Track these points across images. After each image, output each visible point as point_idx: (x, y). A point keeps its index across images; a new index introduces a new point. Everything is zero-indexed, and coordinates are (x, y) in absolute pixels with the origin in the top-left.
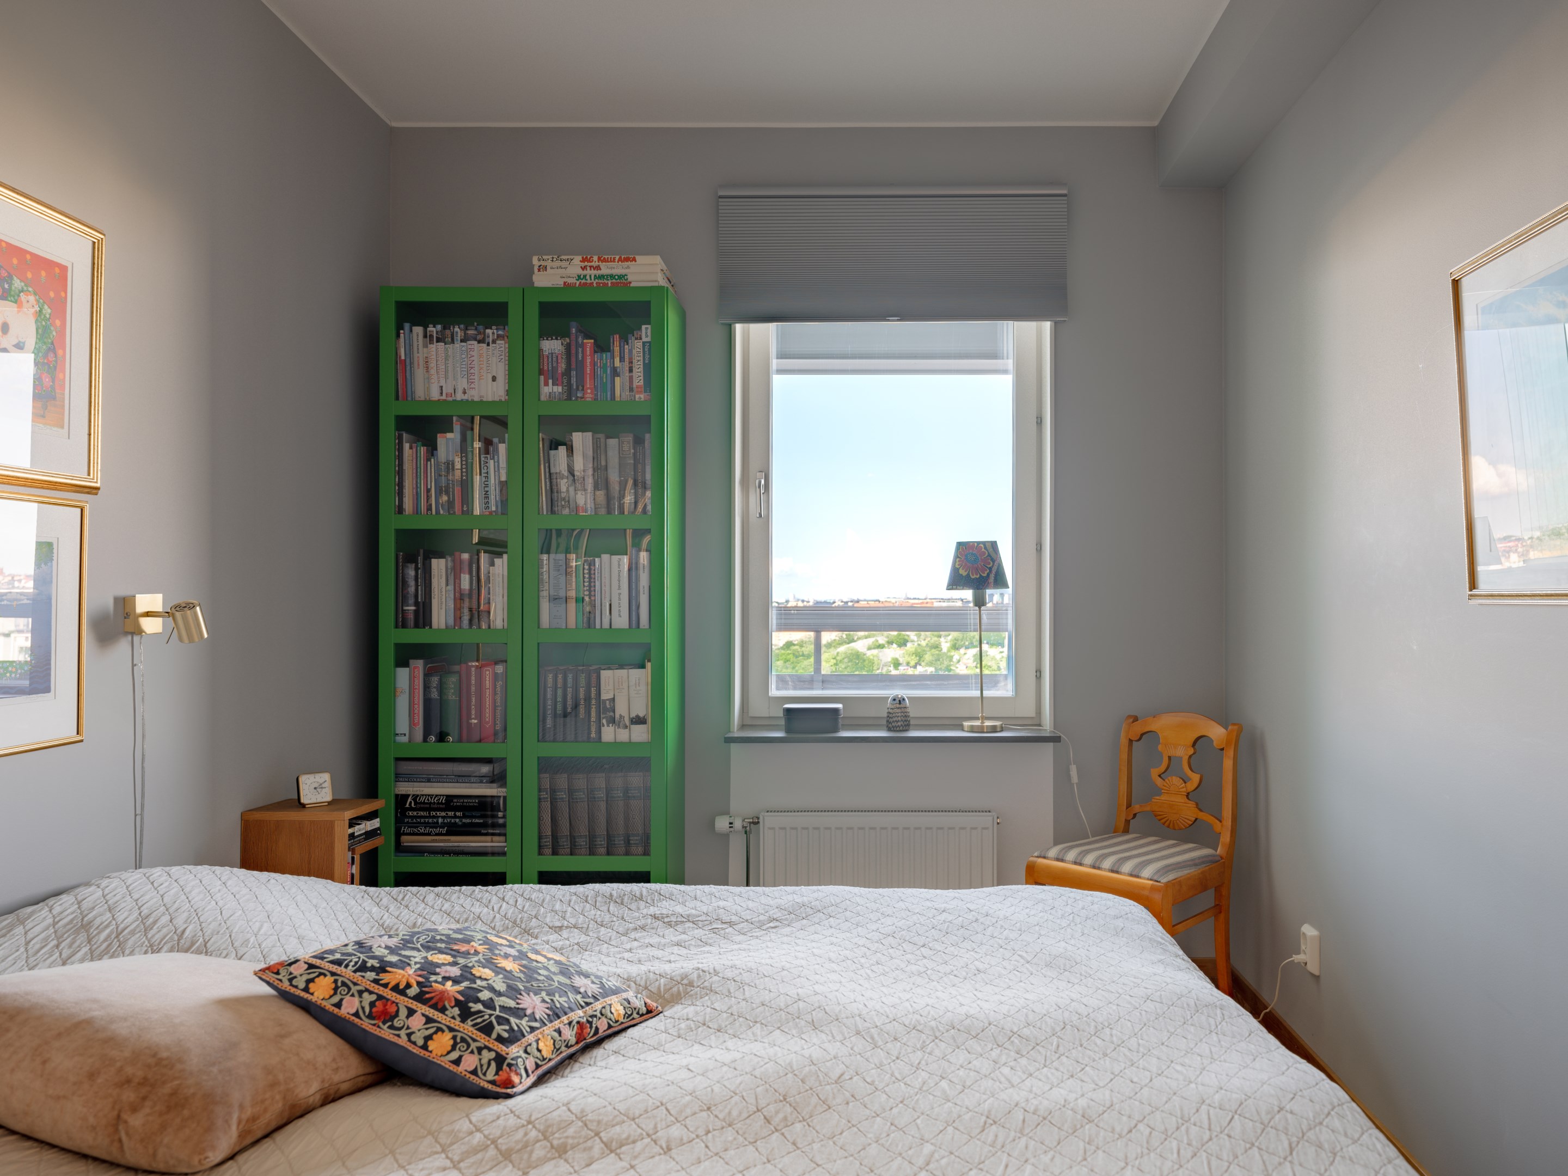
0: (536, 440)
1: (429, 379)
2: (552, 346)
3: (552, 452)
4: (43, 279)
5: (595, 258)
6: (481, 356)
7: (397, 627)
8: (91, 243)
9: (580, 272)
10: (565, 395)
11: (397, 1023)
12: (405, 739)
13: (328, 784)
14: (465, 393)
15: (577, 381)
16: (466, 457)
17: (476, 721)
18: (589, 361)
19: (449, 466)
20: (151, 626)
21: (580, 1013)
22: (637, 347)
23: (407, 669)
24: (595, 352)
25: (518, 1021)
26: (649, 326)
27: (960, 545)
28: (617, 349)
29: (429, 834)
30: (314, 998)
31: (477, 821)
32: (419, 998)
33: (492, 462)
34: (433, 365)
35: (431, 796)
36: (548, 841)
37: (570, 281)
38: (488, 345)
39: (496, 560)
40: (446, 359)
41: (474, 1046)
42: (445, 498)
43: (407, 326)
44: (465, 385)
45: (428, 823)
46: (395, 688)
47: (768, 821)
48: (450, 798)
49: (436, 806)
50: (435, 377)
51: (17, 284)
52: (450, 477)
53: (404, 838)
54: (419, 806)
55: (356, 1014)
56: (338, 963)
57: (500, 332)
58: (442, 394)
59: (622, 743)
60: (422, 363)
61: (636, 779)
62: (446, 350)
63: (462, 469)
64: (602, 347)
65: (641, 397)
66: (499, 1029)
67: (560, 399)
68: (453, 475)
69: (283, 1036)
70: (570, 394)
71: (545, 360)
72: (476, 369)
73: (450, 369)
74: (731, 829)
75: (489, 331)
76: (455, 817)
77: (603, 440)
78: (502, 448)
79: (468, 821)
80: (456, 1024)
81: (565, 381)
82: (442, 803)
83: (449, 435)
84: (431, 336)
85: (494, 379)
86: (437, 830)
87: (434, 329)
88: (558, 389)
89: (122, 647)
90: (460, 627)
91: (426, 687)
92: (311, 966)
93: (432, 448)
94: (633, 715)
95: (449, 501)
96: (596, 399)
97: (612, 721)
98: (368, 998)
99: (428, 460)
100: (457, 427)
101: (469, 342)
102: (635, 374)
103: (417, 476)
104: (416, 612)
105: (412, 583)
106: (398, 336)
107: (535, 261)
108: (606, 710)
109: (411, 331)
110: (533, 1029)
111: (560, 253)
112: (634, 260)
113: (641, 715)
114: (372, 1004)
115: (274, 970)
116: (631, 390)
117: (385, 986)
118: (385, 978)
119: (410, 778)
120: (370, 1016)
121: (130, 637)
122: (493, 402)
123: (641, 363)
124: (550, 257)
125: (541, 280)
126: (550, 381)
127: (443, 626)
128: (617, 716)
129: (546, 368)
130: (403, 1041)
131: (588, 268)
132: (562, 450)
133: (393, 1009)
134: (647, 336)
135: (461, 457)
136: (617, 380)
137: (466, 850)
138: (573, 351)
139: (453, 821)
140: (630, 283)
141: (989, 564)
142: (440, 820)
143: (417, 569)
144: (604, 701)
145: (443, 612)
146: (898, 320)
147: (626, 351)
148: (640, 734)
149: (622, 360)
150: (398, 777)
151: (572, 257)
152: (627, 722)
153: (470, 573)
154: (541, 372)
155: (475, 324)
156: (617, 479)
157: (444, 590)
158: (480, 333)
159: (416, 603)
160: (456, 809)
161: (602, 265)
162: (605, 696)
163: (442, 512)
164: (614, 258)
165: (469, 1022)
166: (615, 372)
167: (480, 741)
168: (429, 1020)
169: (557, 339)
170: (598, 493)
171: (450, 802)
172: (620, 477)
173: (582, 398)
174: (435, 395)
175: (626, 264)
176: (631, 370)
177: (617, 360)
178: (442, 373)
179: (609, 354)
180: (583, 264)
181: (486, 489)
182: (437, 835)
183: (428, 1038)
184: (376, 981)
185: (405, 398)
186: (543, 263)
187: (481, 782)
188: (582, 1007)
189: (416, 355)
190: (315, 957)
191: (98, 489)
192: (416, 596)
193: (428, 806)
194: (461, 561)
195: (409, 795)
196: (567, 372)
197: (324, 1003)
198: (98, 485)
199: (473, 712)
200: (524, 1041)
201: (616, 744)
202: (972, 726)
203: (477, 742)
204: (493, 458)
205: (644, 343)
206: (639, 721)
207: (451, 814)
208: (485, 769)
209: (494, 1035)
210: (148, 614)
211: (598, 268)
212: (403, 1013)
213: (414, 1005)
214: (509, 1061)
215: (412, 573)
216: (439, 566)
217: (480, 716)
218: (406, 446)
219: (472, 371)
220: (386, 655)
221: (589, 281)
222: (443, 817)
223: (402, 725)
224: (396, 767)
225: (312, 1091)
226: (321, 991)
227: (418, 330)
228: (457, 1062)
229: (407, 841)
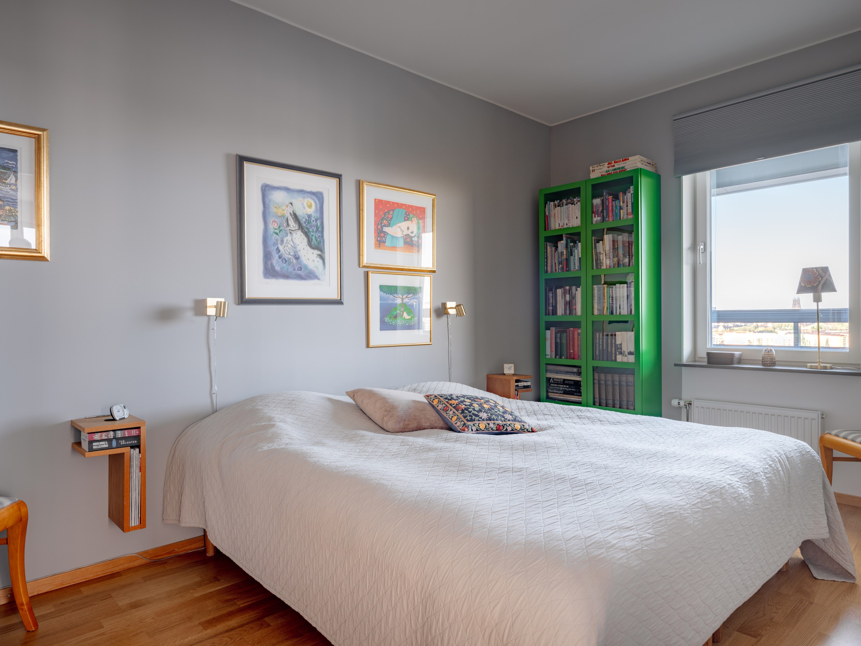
0: (591, 239)
1: (555, 221)
2: (597, 201)
3: (597, 244)
4: (418, 213)
5: (613, 162)
6: (572, 209)
7: (546, 315)
8: (432, 200)
9: (608, 169)
10: (602, 220)
11: (447, 412)
12: (549, 357)
13: (513, 368)
14: (567, 225)
15: (606, 214)
16: (568, 249)
17: (572, 351)
18: (610, 205)
19: (562, 253)
20: (452, 312)
21: (500, 422)
22: (629, 195)
23: (550, 331)
24: (613, 201)
25: (475, 417)
26: (633, 186)
27: (803, 269)
28: (621, 198)
29: (557, 393)
30: (434, 404)
31: (573, 390)
32: (454, 407)
33: (576, 250)
34: (556, 216)
35: (558, 379)
36: (597, 400)
37: (603, 173)
38: (575, 205)
39: (578, 288)
40: (561, 213)
41: (461, 420)
42: (561, 266)
43: (548, 202)
44: (567, 222)
45: (557, 389)
46: (545, 338)
47: (695, 403)
48: (564, 380)
49: (560, 383)
50: (557, 221)
51: (411, 215)
52: (562, 258)
53: (549, 394)
54: (554, 382)
55: (441, 409)
56: (441, 396)
57: (579, 199)
58: (559, 226)
59: (624, 362)
60: (553, 216)
61: (630, 378)
62: (561, 209)
63: (566, 254)
64: (616, 197)
65: (630, 217)
66: (468, 418)
67: (600, 222)
68: (563, 257)
69: (423, 410)
70: (603, 220)
71: (595, 207)
72: (571, 215)
73: (562, 216)
74: (679, 405)
75: (575, 199)
76: (566, 388)
77: (616, 237)
78: (580, 244)
79: (570, 389)
80: (459, 414)
81: (602, 215)
82: (561, 382)
83: (562, 242)
84: (556, 205)
85: (577, 218)
86: (560, 392)
87: (557, 202)
88: (599, 218)
89: (444, 318)
90: (566, 315)
91: (556, 338)
92: (435, 396)
93: (557, 247)
94: (629, 351)
95: (562, 267)
96: (613, 220)
97: (621, 353)
98: (444, 405)
99: (555, 252)
100: (564, 238)
101: (568, 205)
102: (629, 207)
103: (552, 259)
104: (553, 309)
105: (551, 299)
106: (545, 207)
107: (591, 169)
108: (618, 348)
109: (550, 204)
110: (479, 420)
111: (599, 163)
112: (628, 159)
113: (632, 351)
114: (444, 407)
115: (428, 396)
116: (627, 214)
117: (448, 403)
118: (450, 402)
119: (551, 371)
120: (443, 410)
121: (447, 315)
122: (577, 227)
123: (630, 202)
124: (596, 166)
125: (593, 176)
126: (596, 216)
127: (561, 315)
128: (623, 351)
129: (595, 211)
130: (447, 417)
131: (610, 167)
132: (601, 242)
133: (448, 409)
134: (632, 191)
135: (566, 250)
136: (622, 211)
137: (569, 400)
138: (605, 202)
139: (565, 389)
140: (626, 169)
141: (819, 279)
142: (561, 388)
143: (552, 293)
144: (617, 345)
145: (561, 309)
146: (763, 159)
147: (625, 198)
148: (631, 359)
149: (623, 202)
150: (547, 371)
151: (604, 164)
152: (626, 353)
153: (569, 294)
154: (593, 212)
155: (571, 197)
156: (622, 252)
157: (561, 301)
158: (572, 201)
159: (553, 306)
160: (566, 384)
161: (616, 164)
162: (618, 342)
163: (560, 271)
164: (620, 161)
165: (462, 415)
166: (621, 208)
167: (574, 359)
168: (454, 412)
169: (599, 198)
170: (614, 259)
171: (564, 382)
172: (623, 251)
173: (608, 221)
174: (557, 227)
175: (625, 161)
176: (627, 206)
177: (621, 203)
178: (559, 218)
179: (618, 201)
180: (608, 166)
181: (574, 261)
182: (560, 393)
183: (452, 417)
184: (447, 402)
185: (548, 230)
186: (594, 169)
187: (574, 375)
188: (502, 421)
189: (551, 213)
190: (438, 395)
191: (435, 271)
192: (552, 304)
193: (557, 382)
194: (566, 290)
195: (551, 378)
196: (602, 211)
197: (435, 405)
198: (435, 270)
199: (571, 348)
200: (474, 422)
201: (622, 363)
202: (811, 366)
203: (572, 359)
204: (577, 249)
205: (631, 194)
206: (630, 353)
207: (565, 386)
208: (575, 370)
209: (466, 419)
210: (451, 308)
211: (614, 166)
212: (450, 410)
213: (452, 408)
214: (466, 425)
215: (551, 295)
216: (559, 292)
217: (574, 349)
218: (548, 247)
219: (569, 216)
220: (543, 326)
221: (610, 172)
222: (562, 387)
223: (548, 352)
224: (546, 367)
225: (426, 425)
226: (435, 402)
227: (552, 203)
228: (456, 424)
229: (551, 395)
